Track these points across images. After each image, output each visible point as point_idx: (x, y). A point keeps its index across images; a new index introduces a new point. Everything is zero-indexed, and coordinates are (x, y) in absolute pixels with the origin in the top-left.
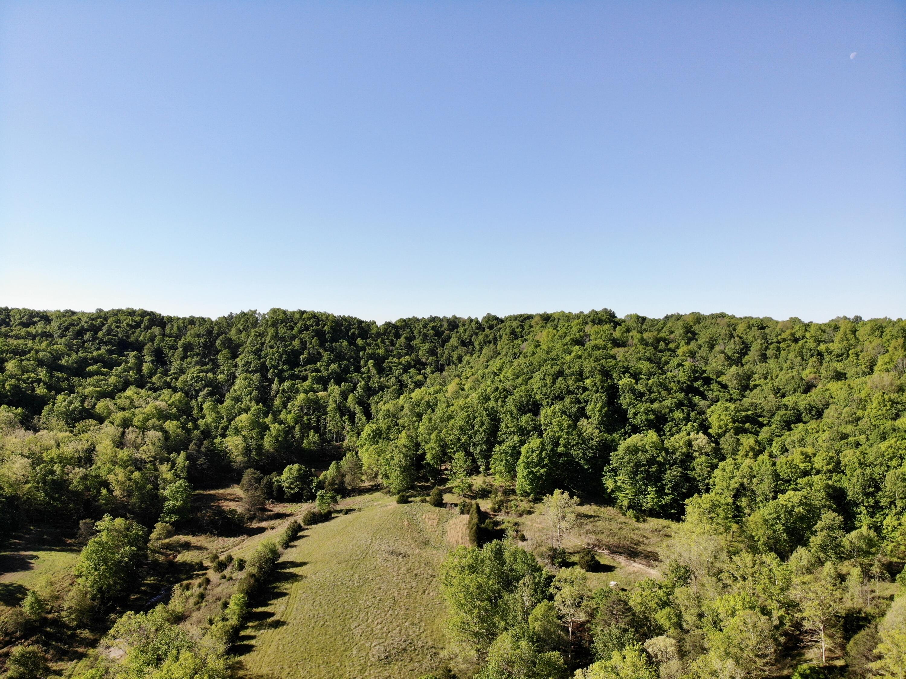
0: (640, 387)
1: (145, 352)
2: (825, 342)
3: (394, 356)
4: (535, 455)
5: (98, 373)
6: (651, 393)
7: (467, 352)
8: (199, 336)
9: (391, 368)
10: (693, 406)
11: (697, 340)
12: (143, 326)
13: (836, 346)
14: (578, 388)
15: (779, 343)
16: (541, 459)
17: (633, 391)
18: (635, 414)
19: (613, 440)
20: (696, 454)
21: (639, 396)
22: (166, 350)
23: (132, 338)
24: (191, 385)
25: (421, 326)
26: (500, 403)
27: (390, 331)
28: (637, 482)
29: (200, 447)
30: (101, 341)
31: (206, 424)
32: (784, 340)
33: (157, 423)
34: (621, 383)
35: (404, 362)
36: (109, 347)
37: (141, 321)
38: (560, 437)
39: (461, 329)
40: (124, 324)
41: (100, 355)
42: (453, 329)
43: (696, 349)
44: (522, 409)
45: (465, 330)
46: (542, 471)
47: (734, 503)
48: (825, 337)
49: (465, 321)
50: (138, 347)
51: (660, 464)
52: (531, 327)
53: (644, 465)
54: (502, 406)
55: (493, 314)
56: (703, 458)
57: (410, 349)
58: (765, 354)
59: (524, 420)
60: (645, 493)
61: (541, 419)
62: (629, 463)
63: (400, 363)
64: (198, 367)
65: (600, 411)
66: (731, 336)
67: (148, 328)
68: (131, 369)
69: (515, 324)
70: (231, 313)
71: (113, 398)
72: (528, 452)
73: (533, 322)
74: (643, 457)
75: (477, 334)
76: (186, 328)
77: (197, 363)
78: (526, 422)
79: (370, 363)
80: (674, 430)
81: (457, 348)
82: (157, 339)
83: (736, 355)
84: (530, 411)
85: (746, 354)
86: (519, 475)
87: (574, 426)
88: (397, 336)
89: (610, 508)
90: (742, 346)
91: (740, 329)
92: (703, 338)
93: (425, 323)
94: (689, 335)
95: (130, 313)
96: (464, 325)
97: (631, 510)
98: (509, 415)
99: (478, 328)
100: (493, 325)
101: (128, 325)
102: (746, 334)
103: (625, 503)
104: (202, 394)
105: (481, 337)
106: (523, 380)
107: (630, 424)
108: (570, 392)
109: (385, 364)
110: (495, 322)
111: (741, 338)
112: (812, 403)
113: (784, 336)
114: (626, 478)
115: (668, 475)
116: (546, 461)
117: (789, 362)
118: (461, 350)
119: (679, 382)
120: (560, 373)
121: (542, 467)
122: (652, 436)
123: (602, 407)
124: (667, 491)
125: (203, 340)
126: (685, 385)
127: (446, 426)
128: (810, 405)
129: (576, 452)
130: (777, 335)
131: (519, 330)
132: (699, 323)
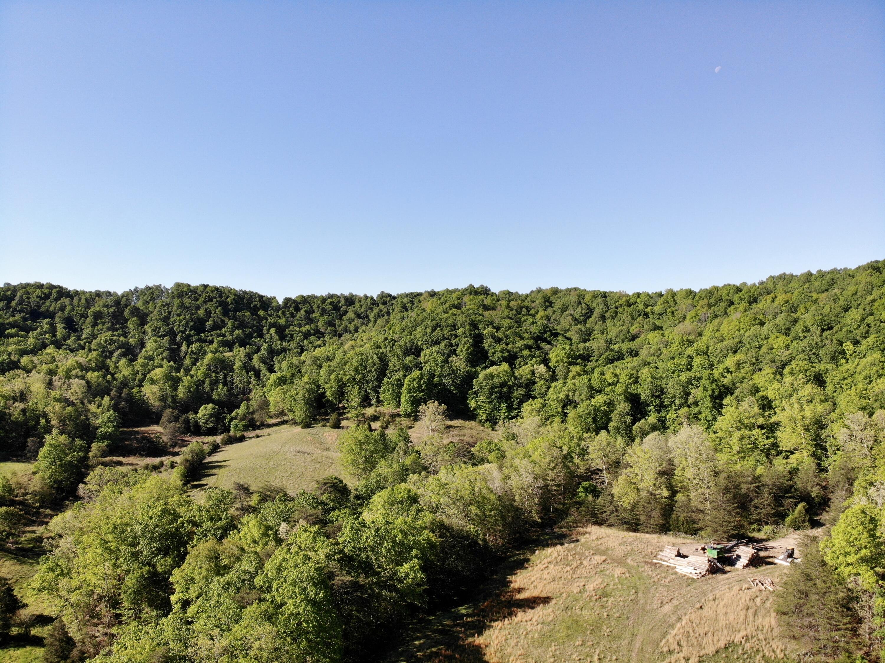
0: (500, 334)
1: (57, 320)
2: (651, 305)
3: (295, 325)
4: (415, 383)
5: (17, 335)
6: (507, 339)
7: (363, 324)
8: (107, 306)
9: (292, 335)
10: (539, 348)
11: (552, 307)
12: (52, 298)
13: (657, 309)
14: (452, 335)
15: (617, 308)
16: (421, 386)
17: (493, 336)
18: (494, 353)
19: (476, 372)
20: (537, 380)
21: (498, 340)
22: (77, 319)
23: (43, 309)
24: (105, 347)
25: (319, 302)
26: (388, 349)
27: (290, 305)
28: (493, 400)
29: (120, 393)
30: (15, 310)
31: (124, 377)
32: (621, 306)
33: (80, 374)
34: (485, 332)
35: (304, 331)
36: (23, 314)
37: (50, 293)
38: (435, 371)
39: (357, 305)
40: (34, 295)
41: (16, 321)
42: (350, 305)
43: (551, 314)
44: (407, 352)
45: (361, 306)
46: (421, 395)
47: (562, 411)
48: (652, 301)
49: (361, 298)
50: (51, 315)
51: (510, 387)
52: (420, 302)
53: (497, 387)
54: (390, 351)
55: (386, 292)
56: (542, 382)
57: (310, 320)
58: (605, 316)
59: (408, 360)
60: (499, 409)
61: (422, 359)
62: (486, 386)
63: (300, 332)
64: (110, 332)
65: (467, 350)
66: (580, 303)
67: (56, 300)
68: (46, 332)
69: (406, 300)
70: (137, 288)
71: (35, 355)
72: (410, 381)
73: (422, 298)
74: (497, 381)
75: (372, 309)
76: (93, 300)
77: (108, 329)
78: (409, 361)
79: (273, 330)
80: (522, 363)
81: (353, 320)
82: (68, 308)
83: (582, 318)
84: (412, 354)
85: (590, 317)
86: (403, 400)
87: (446, 361)
88: (297, 309)
89: (473, 422)
90: (587, 311)
91: (587, 299)
92: (557, 305)
93: (324, 300)
94: (547, 304)
95: (38, 286)
96: (360, 301)
97: (488, 422)
98: (396, 357)
99: (373, 304)
100: (386, 301)
101: (37, 297)
102: (592, 302)
103: (484, 417)
104: (115, 354)
105: (375, 311)
106: (408, 332)
107: (490, 360)
108: (444, 339)
109: (287, 332)
110: (388, 299)
111: (588, 305)
112: (633, 348)
113: (621, 302)
114: (484, 398)
115: (515, 394)
116: (424, 387)
117: (622, 321)
118: (357, 322)
119: (531, 333)
120: (438, 326)
121: (421, 392)
122: (505, 366)
123: (469, 347)
124: (515, 406)
125: (111, 310)
126: (535, 335)
127: (343, 369)
128: (631, 348)
129: (447, 381)
130: (615, 302)
131: (409, 305)
132: (556, 294)
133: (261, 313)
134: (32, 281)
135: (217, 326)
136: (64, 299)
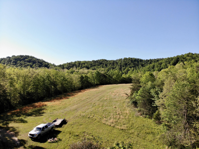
133: (139, 62)
135: (129, 64)
136: (106, 61)
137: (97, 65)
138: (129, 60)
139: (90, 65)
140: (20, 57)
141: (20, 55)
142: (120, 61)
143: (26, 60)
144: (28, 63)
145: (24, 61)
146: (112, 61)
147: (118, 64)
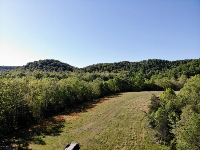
133: (165, 64)
134: (124, 61)
136: (128, 63)
137: (119, 67)
138: (154, 61)
139: (111, 68)
140: (46, 62)
141: (46, 60)
142: (143, 62)
143: (52, 64)
144: (54, 67)
145: (50, 65)
146: (135, 63)
147: (142, 66)
